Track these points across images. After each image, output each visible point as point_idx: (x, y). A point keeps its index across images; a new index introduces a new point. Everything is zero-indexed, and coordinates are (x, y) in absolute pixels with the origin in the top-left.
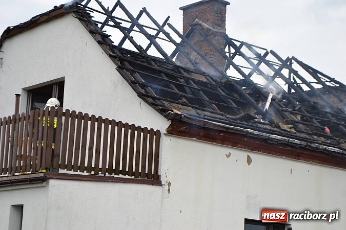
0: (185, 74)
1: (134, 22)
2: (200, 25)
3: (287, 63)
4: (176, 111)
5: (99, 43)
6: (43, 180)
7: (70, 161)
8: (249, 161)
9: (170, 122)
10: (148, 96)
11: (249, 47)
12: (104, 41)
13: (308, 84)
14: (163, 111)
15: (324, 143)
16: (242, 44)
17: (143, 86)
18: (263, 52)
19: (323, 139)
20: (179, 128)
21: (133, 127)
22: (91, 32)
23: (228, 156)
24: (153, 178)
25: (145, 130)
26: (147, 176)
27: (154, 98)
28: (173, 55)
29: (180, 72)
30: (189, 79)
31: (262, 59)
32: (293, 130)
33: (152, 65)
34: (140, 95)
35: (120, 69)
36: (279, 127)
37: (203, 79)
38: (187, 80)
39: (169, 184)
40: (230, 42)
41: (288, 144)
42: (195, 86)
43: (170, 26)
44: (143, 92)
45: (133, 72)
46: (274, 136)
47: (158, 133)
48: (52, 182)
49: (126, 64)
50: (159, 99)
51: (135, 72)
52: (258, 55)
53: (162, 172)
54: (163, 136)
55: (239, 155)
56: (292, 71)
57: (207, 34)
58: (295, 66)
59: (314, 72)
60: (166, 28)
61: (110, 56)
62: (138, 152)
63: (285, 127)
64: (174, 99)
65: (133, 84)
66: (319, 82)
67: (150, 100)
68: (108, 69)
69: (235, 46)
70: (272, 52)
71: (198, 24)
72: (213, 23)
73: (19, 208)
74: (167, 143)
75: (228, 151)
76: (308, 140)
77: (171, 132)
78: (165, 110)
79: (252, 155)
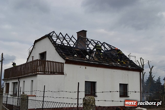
0: (73, 49)
2: (81, 36)
4: (67, 58)
5: (52, 43)
6: (36, 75)
8: (86, 68)
9: (65, 61)
10: (62, 55)
12: (54, 43)
13: (106, 49)
14: (64, 59)
15: (105, 63)
16: (92, 40)
17: (61, 53)
19: (105, 62)
20: (68, 62)
21: (57, 62)
22: (51, 41)
23: (80, 67)
24: (62, 73)
25: (60, 63)
26: (61, 73)
29: (72, 49)
30: (74, 50)
32: (98, 60)
33: (65, 47)
34: (60, 55)
35: (56, 49)
36: (94, 60)
37: (78, 50)
38: (73, 50)
39: (66, 74)
43: (73, 37)
45: (59, 50)
46: (91, 62)
47: (63, 63)
48: (38, 75)
49: (58, 48)
50: (64, 55)
51: (60, 50)
53: (64, 72)
54: (64, 64)
55: (83, 67)
57: (82, 38)
59: (110, 46)
61: (54, 46)
62: (58, 68)
63: (96, 60)
64: (68, 55)
65: (58, 52)
67: (62, 56)
70: (99, 41)
71: (80, 36)
72: (83, 36)
73: (32, 81)
74: (65, 65)
75: (80, 66)
76: (101, 63)
77: (66, 63)
78: (65, 58)
79: (86, 67)
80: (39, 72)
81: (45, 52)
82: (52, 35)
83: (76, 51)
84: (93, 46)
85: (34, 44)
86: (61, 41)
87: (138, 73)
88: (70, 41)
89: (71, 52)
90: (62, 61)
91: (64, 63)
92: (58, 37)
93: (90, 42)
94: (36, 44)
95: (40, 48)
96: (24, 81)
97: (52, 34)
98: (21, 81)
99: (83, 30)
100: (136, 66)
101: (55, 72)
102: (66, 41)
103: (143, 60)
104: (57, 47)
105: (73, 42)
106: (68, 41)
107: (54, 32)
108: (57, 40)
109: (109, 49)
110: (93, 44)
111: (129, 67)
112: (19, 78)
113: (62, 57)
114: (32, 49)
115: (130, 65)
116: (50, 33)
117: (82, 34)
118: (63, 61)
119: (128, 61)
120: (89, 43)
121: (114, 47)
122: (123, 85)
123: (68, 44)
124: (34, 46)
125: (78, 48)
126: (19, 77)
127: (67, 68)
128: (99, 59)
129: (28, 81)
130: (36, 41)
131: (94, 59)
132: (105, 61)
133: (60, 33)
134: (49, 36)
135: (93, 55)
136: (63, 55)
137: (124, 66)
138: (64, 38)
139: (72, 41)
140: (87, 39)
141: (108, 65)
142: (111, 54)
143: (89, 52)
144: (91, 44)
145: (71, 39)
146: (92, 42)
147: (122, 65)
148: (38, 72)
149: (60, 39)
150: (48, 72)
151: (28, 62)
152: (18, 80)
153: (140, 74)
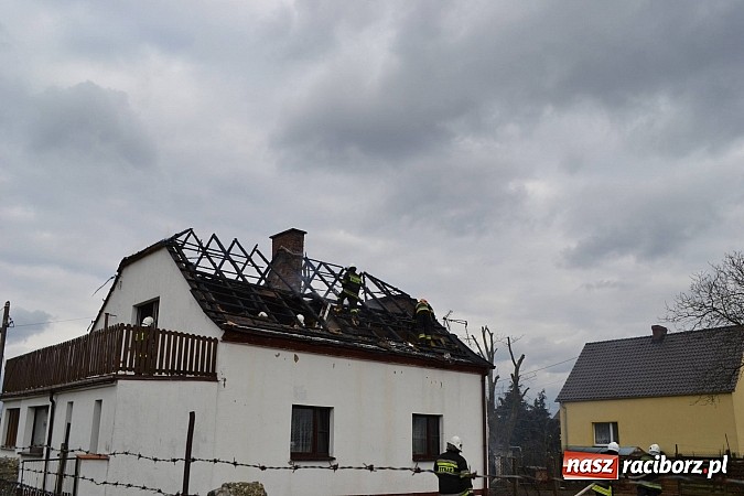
2: (284, 250)
4: (230, 323)
5: (181, 270)
6: (113, 380)
8: (296, 359)
9: (223, 332)
10: (212, 311)
11: (325, 264)
12: (188, 270)
13: (371, 294)
14: (219, 324)
15: (363, 342)
16: (321, 263)
17: (211, 303)
19: (366, 339)
20: (232, 336)
21: (193, 337)
22: (177, 262)
23: (277, 356)
24: (211, 376)
25: (204, 339)
26: (205, 374)
29: (252, 290)
32: (340, 333)
34: (205, 311)
35: (193, 290)
36: (328, 331)
37: (272, 295)
38: (256, 295)
39: (225, 380)
42: (261, 301)
43: (258, 252)
44: (209, 308)
45: (204, 292)
46: (316, 339)
47: (216, 341)
48: (120, 382)
49: (202, 286)
50: (222, 313)
51: (207, 292)
52: (332, 273)
53: (218, 371)
54: (219, 343)
55: (288, 355)
57: (289, 258)
59: (382, 285)
61: (188, 280)
62: (197, 356)
63: (334, 331)
64: (235, 312)
65: (201, 302)
66: (384, 292)
67: (213, 314)
69: (314, 267)
71: (282, 250)
72: (293, 249)
73: (100, 402)
74: (223, 348)
75: (276, 352)
76: (350, 340)
77: (225, 339)
78: (221, 323)
79: (297, 354)
80: (124, 369)
81: (156, 301)
82: (185, 242)
83: (263, 297)
84: (326, 283)
85: (120, 271)
86: (214, 264)
87: (477, 378)
88: (245, 264)
89: (244, 302)
90: (213, 331)
91: (219, 339)
92: (204, 251)
93: (317, 272)
94: (124, 271)
95: (140, 286)
96: (71, 403)
97: (182, 238)
98: (62, 403)
99: (293, 231)
100: (468, 353)
101: (185, 372)
102: (233, 262)
103: (491, 335)
104: (197, 283)
105: (257, 268)
106: (240, 266)
107: (190, 231)
108: (200, 259)
109: (378, 296)
110: (327, 279)
111: (447, 356)
112: (52, 393)
113: (212, 318)
114: (112, 290)
115: (449, 349)
116: (178, 236)
117: (289, 244)
118: (216, 333)
119: (441, 336)
120: (312, 273)
121: (395, 289)
122: (425, 419)
123: (239, 273)
124: (118, 277)
125: (273, 290)
126: (54, 387)
127: (231, 358)
128: (344, 328)
129: (84, 402)
130: (126, 263)
131: (325, 329)
132: (364, 336)
133: (214, 236)
134: (172, 246)
135: (324, 313)
136: (217, 313)
137: (428, 352)
138: (227, 255)
139: (254, 265)
140: (306, 259)
141: (376, 350)
142: (384, 312)
143: (311, 303)
144: (320, 276)
145: (249, 259)
146: (323, 269)
147: (421, 351)
148: (121, 369)
149: (209, 258)
150: (160, 370)
152: (51, 400)
153: (483, 381)
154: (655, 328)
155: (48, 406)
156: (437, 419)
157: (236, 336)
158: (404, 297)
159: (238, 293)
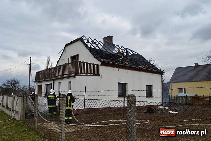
0: (104, 52)
1: (93, 42)
2: (107, 42)
3: (126, 49)
5: (85, 46)
6: (75, 76)
7: (80, 72)
8: (118, 70)
9: (101, 63)
11: (118, 46)
12: (87, 46)
13: (130, 53)
14: (100, 61)
15: (134, 66)
16: (116, 45)
17: (95, 55)
18: (121, 47)
22: (84, 44)
24: (98, 75)
25: (96, 65)
27: (98, 58)
28: (102, 48)
31: (121, 48)
32: (128, 63)
33: (97, 51)
34: (95, 57)
35: (90, 52)
36: (124, 63)
37: (108, 53)
38: (105, 54)
39: (102, 76)
40: (113, 45)
41: (126, 66)
46: (123, 65)
48: (77, 76)
51: (93, 52)
52: (120, 48)
53: (100, 73)
55: (116, 69)
56: (127, 51)
58: (128, 50)
59: (132, 51)
60: (100, 43)
61: (88, 49)
62: (95, 69)
63: (126, 63)
64: (102, 58)
65: (93, 55)
66: (133, 53)
68: (88, 52)
69: (115, 46)
70: (123, 47)
72: (110, 41)
73: (70, 82)
74: (101, 67)
75: (114, 68)
76: (131, 65)
77: (101, 65)
81: (78, 55)
85: (65, 48)
87: (160, 76)
90: (98, 63)
91: (100, 65)
95: (72, 51)
96: (60, 83)
98: (57, 83)
99: (110, 36)
104: (91, 50)
107: (84, 36)
111: (154, 70)
112: (53, 80)
113: (97, 59)
114: (63, 53)
116: (81, 37)
117: (108, 40)
121: (135, 52)
122: (148, 86)
124: (64, 49)
126: (54, 78)
127: (103, 70)
129: (64, 82)
130: (67, 45)
132: (133, 64)
133: (89, 38)
134: (81, 40)
141: (137, 68)
147: (147, 68)
150: (86, 73)
151: (57, 65)
152: (53, 82)
153: (162, 77)
154: (196, 64)
155: (51, 84)
156: (151, 86)
157: (104, 64)
158: (138, 54)
159: (100, 53)
